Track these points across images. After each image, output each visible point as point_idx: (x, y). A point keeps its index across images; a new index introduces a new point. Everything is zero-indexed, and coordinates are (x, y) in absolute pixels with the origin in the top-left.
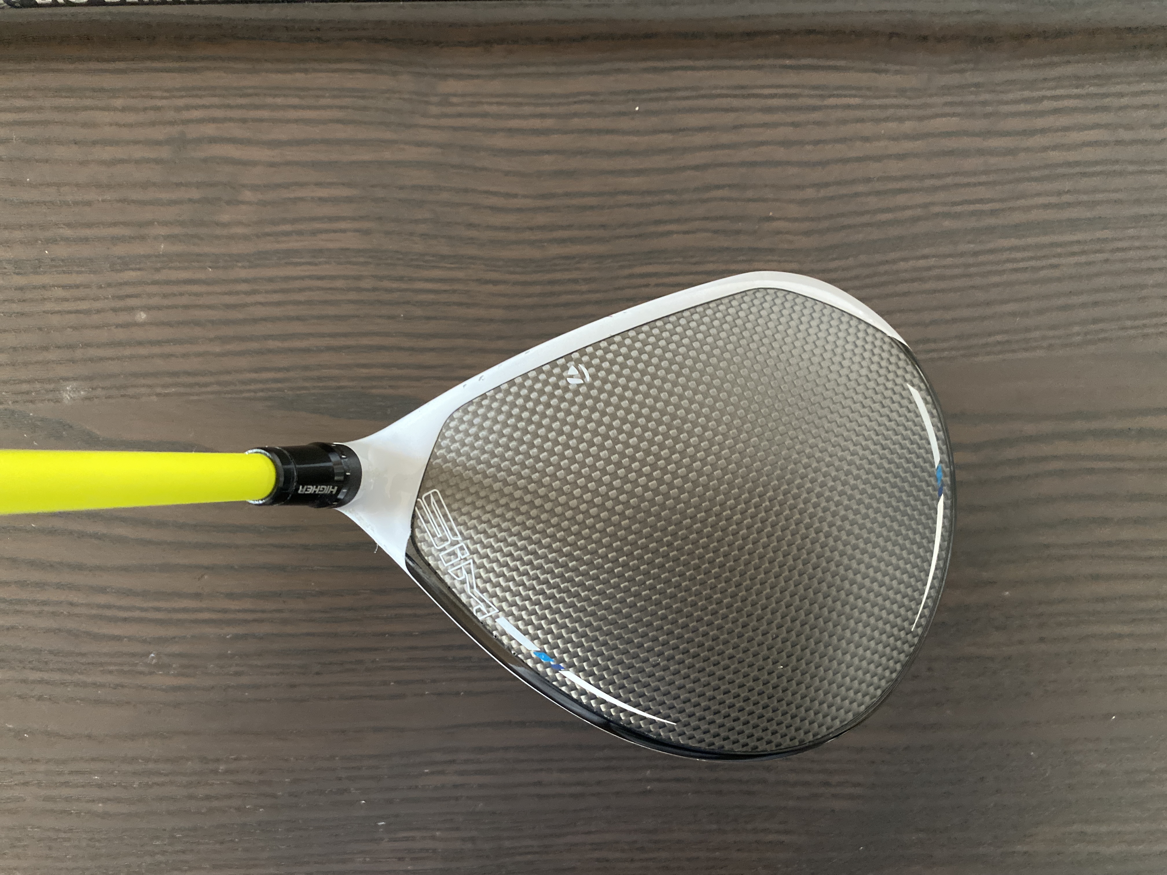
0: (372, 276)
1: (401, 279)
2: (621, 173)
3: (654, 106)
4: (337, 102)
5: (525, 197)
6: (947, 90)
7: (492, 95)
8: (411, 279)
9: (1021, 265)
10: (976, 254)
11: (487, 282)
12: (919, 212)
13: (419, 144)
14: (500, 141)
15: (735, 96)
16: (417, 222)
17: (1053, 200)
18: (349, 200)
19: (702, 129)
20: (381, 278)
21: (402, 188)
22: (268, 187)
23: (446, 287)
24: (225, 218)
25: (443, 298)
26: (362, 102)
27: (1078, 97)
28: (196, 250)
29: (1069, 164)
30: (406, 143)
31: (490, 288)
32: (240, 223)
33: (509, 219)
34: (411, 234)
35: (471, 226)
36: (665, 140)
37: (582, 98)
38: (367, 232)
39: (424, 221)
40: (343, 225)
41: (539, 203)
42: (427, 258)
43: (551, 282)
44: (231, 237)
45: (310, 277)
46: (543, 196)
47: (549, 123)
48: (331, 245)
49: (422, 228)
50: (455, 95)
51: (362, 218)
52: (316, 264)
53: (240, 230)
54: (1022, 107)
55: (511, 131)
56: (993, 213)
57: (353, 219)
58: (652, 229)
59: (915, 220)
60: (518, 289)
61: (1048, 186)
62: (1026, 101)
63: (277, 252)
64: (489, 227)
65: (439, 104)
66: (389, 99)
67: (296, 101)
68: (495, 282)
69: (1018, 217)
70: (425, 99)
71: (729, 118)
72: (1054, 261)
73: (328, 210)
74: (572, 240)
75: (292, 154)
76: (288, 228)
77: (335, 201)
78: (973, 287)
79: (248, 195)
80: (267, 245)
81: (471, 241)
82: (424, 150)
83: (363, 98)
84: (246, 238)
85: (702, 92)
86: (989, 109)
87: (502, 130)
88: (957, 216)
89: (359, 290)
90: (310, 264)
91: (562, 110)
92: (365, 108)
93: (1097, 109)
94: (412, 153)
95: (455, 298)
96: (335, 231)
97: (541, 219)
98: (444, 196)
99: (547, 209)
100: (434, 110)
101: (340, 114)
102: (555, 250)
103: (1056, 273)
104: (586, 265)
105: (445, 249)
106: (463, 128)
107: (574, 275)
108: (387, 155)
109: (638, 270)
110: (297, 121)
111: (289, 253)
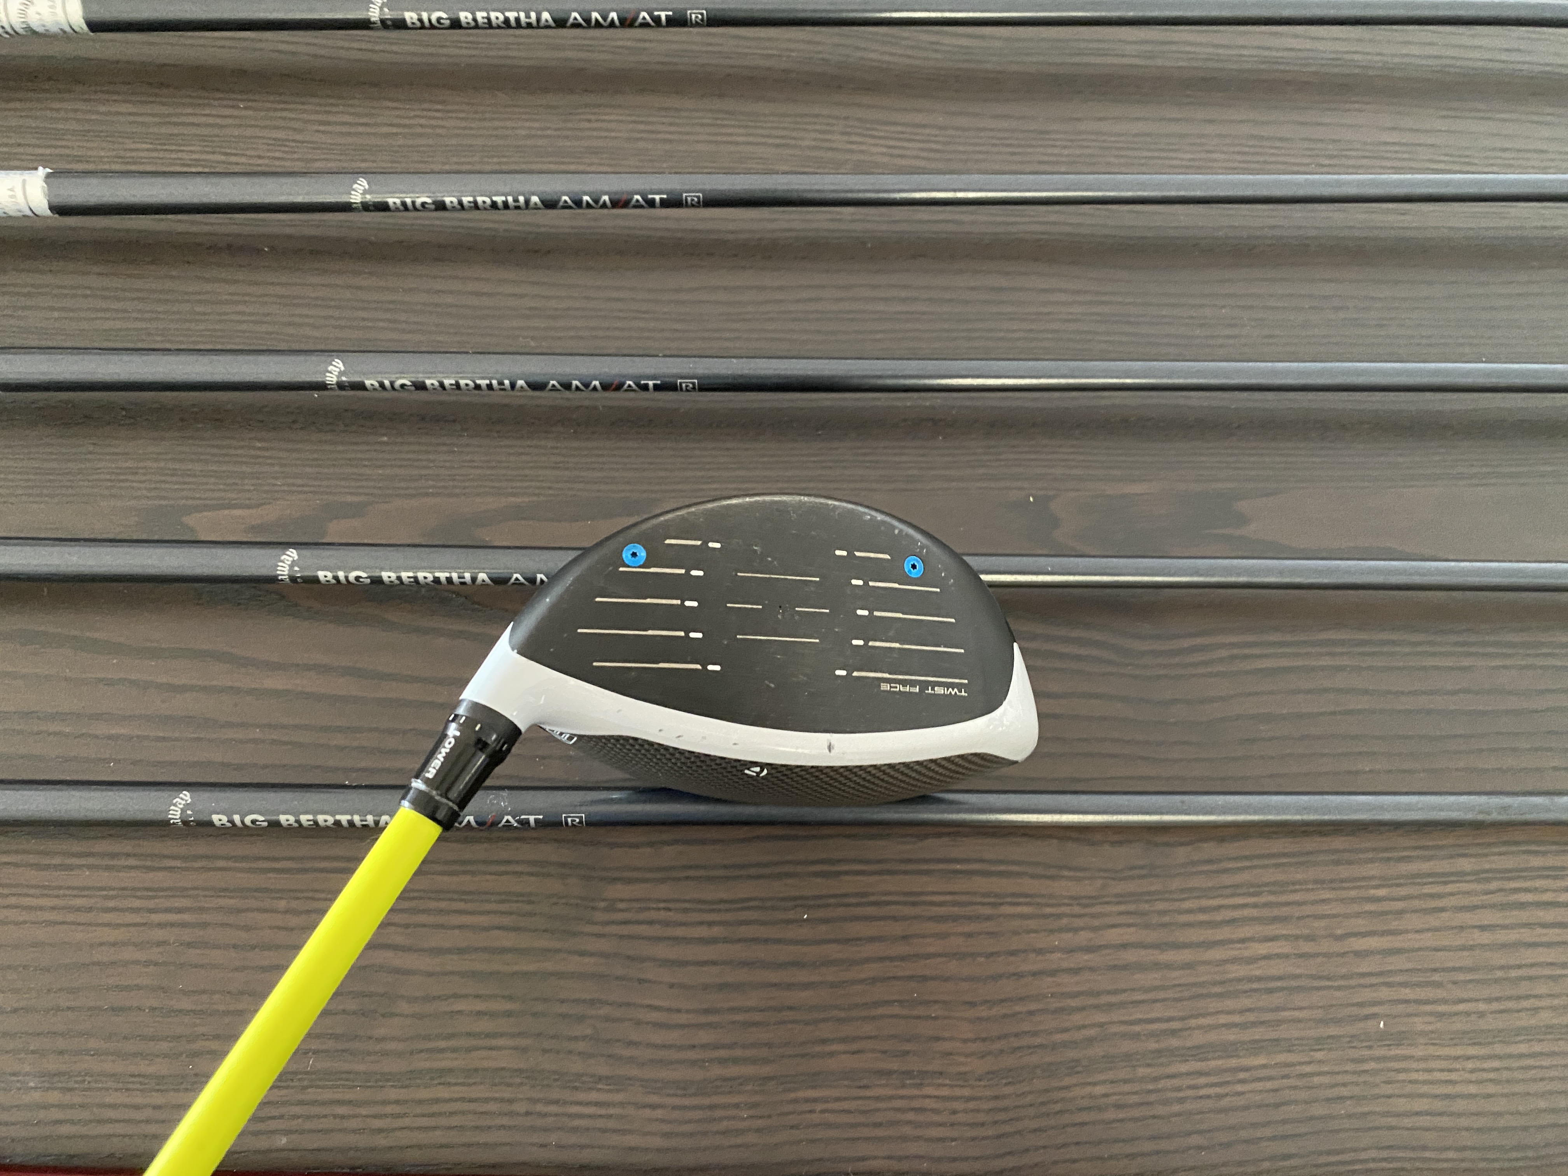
0: (528, 1099)
1: (556, 1102)
2: (789, 986)
3: (820, 914)
4: (503, 907)
5: (688, 1011)
6: (1122, 898)
7: (659, 901)
8: (565, 1103)
9: (1202, 1092)
10: (1156, 1079)
11: (645, 1106)
12: (1092, 1032)
13: (582, 954)
14: (663, 951)
15: (905, 903)
16: (576, 1038)
17: (1237, 1019)
18: (509, 1014)
19: (872, 939)
20: (534, 1101)
21: (563, 1001)
22: (428, 999)
23: (602, 1111)
24: (381, 1032)
25: (600, 1123)
26: (528, 908)
27: (1255, 906)
28: (346, 1067)
29: (1250, 980)
30: (570, 952)
31: (648, 1113)
32: (393, 1039)
33: (673, 1037)
34: (570, 1052)
35: (631, 1044)
36: (833, 951)
37: (751, 904)
38: (525, 1050)
39: (584, 1038)
40: (500, 1042)
41: (703, 1019)
42: (584, 1079)
43: (711, 1107)
44: (385, 1054)
45: (462, 1099)
46: (707, 1011)
47: (716, 931)
48: (486, 1064)
49: (581, 1046)
50: (622, 900)
51: (520, 1034)
52: (470, 1085)
53: (392, 1046)
54: (1201, 917)
55: (677, 940)
56: (1174, 1033)
57: (513, 1036)
58: (818, 1048)
59: (1090, 1041)
60: (676, 1115)
61: (1230, 1004)
62: (1202, 910)
63: (430, 1070)
64: (649, 1045)
65: (606, 910)
66: (555, 904)
67: (461, 906)
68: (653, 1107)
69: (1199, 1038)
70: (591, 904)
71: (897, 929)
72: (1239, 1088)
73: (484, 1025)
74: (736, 1061)
75: (453, 963)
76: (442, 1044)
77: (492, 1015)
78: (1154, 1117)
79: (404, 1007)
80: (422, 1063)
81: (631, 1060)
82: (587, 960)
83: (530, 902)
84: (400, 1054)
85: (872, 899)
86: (1166, 919)
87: (668, 938)
88: (1136, 1036)
89: (511, 1114)
90: (463, 1084)
91: (728, 917)
92: (531, 914)
93: (1275, 920)
94: (574, 964)
95: (611, 1124)
96: (491, 1049)
97: (704, 1037)
98: (604, 1011)
99: (710, 1025)
100: (599, 916)
101: (506, 921)
102: (717, 1071)
103: (1241, 1101)
104: (749, 1087)
105: (602, 1068)
106: (630, 937)
107: (735, 1099)
108: (549, 966)
109: (801, 1094)
110: (460, 927)
111: (443, 1072)
